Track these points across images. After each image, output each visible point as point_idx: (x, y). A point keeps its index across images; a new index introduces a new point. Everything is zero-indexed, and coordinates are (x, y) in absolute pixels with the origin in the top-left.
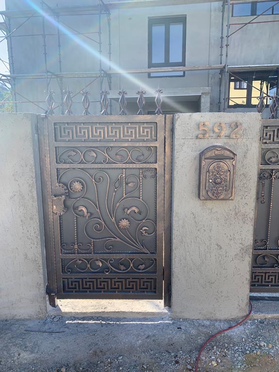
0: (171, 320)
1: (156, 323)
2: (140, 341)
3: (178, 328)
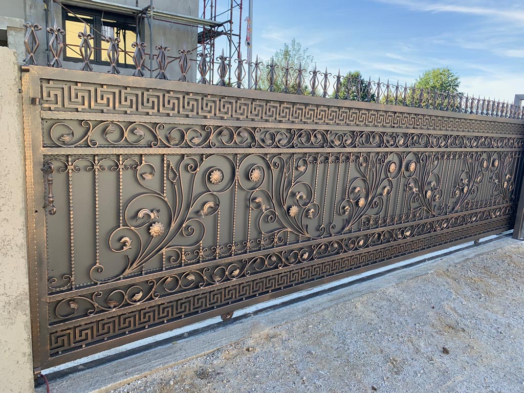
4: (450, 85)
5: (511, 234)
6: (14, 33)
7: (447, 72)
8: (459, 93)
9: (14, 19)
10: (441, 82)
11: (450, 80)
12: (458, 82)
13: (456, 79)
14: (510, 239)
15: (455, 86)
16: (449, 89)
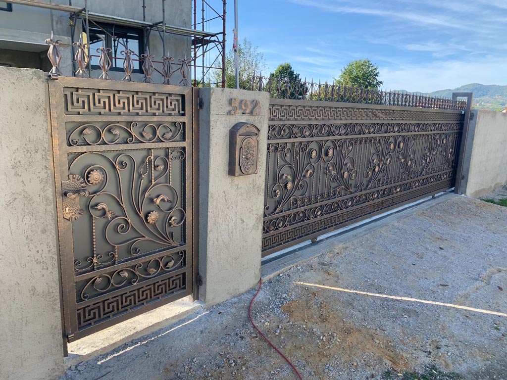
0: (207, 310)
1: (196, 319)
2: (198, 339)
3: (219, 314)
4: (370, 75)
5: (453, 191)
6: (63, 49)
7: (367, 64)
8: (379, 82)
9: (63, 37)
10: (363, 72)
11: (370, 70)
12: (378, 72)
13: (376, 69)
14: (453, 194)
15: (375, 75)
16: (370, 78)
